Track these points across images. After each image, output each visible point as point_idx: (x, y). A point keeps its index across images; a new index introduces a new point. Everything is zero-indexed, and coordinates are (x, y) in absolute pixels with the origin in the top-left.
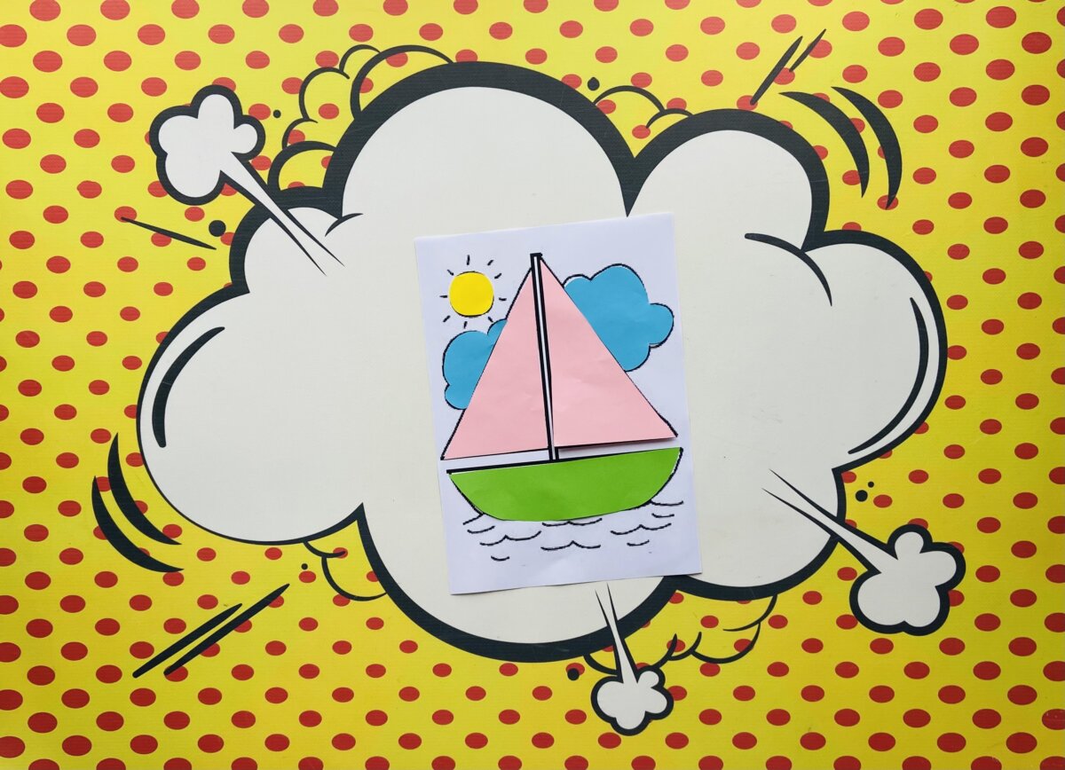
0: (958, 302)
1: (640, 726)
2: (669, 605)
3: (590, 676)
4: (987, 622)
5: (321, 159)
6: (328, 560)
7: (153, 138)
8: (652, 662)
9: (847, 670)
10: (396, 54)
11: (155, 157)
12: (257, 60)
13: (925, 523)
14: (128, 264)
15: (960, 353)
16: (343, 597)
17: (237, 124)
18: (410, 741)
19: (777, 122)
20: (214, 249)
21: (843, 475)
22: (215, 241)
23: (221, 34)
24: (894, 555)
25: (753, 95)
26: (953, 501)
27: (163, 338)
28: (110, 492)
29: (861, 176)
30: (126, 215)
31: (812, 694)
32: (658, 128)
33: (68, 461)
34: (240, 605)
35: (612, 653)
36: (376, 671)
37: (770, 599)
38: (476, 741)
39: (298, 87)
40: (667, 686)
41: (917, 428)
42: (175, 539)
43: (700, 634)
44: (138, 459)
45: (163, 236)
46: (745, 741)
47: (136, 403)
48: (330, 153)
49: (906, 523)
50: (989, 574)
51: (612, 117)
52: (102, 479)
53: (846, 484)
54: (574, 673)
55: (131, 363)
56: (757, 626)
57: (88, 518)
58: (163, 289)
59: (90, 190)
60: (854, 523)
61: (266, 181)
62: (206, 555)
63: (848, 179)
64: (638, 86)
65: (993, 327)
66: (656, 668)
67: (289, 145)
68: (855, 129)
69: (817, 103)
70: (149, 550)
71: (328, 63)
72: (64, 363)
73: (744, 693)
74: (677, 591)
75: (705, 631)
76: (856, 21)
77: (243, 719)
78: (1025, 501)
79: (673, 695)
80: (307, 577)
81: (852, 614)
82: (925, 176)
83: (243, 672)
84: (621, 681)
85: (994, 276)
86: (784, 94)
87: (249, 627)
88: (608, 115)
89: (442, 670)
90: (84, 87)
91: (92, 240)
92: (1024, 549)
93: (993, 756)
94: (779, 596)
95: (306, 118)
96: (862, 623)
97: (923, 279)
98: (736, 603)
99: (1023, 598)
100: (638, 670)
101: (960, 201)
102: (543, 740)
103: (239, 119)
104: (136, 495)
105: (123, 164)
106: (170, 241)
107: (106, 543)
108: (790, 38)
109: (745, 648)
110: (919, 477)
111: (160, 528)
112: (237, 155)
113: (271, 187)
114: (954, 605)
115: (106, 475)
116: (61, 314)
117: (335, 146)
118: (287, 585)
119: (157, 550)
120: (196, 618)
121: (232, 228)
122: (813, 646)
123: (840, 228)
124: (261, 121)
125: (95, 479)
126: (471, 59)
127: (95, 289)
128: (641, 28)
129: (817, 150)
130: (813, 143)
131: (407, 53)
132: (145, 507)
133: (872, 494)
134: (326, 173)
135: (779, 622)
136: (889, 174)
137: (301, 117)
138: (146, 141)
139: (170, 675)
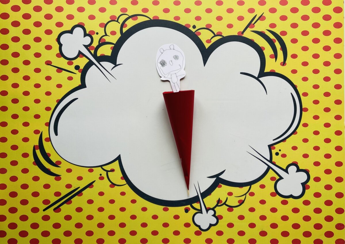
0: (305, 94)
1: (208, 228)
2: (217, 188)
3: (192, 212)
4: (317, 195)
5: (110, 47)
6: (108, 173)
7: (58, 40)
8: (212, 207)
9: (274, 210)
10: (134, 17)
11: (59, 46)
12: (92, 17)
13: (297, 163)
14: (48, 78)
15: (306, 110)
16: (113, 185)
18: (133, 233)
19: (250, 39)
20: (76, 74)
21: (271, 147)
22: (76, 71)
23: (81, 10)
25: (242, 31)
26: (306, 156)
27: (58, 101)
28: (39, 150)
29: (275, 56)
30: (49, 63)
31: (263, 218)
32: (214, 40)
33: (26, 140)
34: (79, 187)
35: (199, 204)
36: (123, 209)
37: (249, 186)
38: (155, 233)
39: (104, 26)
40: (217, 215)
41: (294, 133)
42: (59, 166)
43: (227, 198)
44: (49, 140)
45: (60, 70)
46: (241, 233)
47: (49, 122)
48: (113, 46)
49: (291, 163)
50: (317, 179)
51: (200, 37)
52: (37, 146)
53: (272, 150)
54: (187, 211)
55: (48, 109)
56: (245, 196)
57: (31, 158)
58: (59, 86)
59: (38, 55)
60: (275, 163)
61: (93, 53)
62: (69, 171)
63: (271, 57)
64: (208, 28)
65: (316, 102)
66: (213, 209)
67: (100, 43)
68: (273, 42)
69: (262, 34)
70: (50, 169)
71: (113, 19)
72: (26, 109)
73: (241, 218)
74: (220, 184)
75: (229, 197)
76: (273, 10)
77: (79, 226)
78: (328, 156)
79: (219, 218)
80: (101, 178)
81: (275, 191)
82: (294, 56)
83: (79, 210)
84: (202, 213)
85: (316, 87)
86: (251, 31)
87: (82, 194)
88: (199, 36)
89: (144, 209)
90: (38, 24)
91: (37, 70)
92: (328, 172)
93: (320, 239)
94: (252, 186)
95: (106, 35)
96: (278, 195)
97: (295, 87)
98: (238, 188)
99: (328, 187)
100: (207, 210)
101: (305, 64)
102: (176, 233)
103: (85, 35)
104: (47, 151)
105: (49, 48)
106: (62, 71)
107: (37, 166)
108: (253, 15)
109: (241, 202)
110: (295, 148)
111: (54, 162)
112: (84, 45)
113: (95, 56)
114: (307, 189)
115: (38, 144)
116: (26, 93)
117: (115, 43)
118: (95, 181)
119: (53, 169)
120: (65, 191)
121: (82, 67)
122: (263, 202)
123: (269, 71)
124: (93, 36)
125: (34, 145)
126: (157, 19)
127: (37, 86)
128: (209, 11)
129: (262, 48)
130: (260, 46)
131: (138, 16)
132: (50, 155)
133: (280, 153)
134: (112, 52)
135: (252, 194)
136: (283, 56)
137: (105, 34)
138: (56, 41)
139: (55, 210)
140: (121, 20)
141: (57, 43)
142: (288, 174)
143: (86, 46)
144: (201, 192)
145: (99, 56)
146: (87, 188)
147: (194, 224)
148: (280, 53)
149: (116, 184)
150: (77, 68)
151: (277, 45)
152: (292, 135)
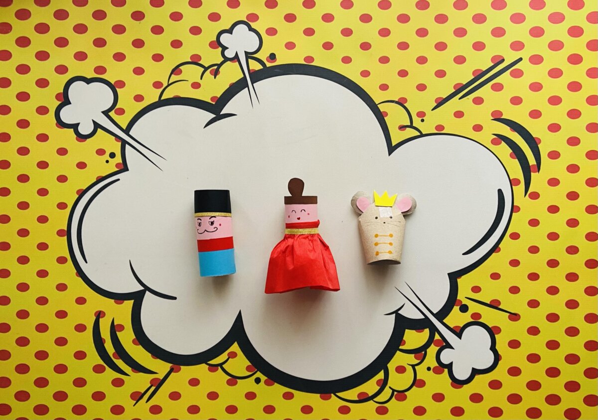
0: (61, 260)
1: (235, 27)
2: (219, 96)
3: (263, 55)
4: (42, 83)
5: (406, 344)
6: (409, 124)
7: (497, 358)
8: (229, 63)
9: (119, 57)
10: (364, 398)
11: (497, 348)
12: (438, 397)
13: (77, 139)
14: (514, 290)
15: (60, 233)
16: (401, 103)
17: (451, 364)
18: (366, 18)
19: (159, 358)
20: (466, 298)
21: (123, 167)
22: (465, 302)
23: (457, 411)
24: (94, 121)
25: (173, 374)
26: (62, 152)
27: (497, 249)
28: (530, 165)
29: (115, 329)
30: (514, 317)
31: (138, 43)
32: (223, 357)
33: (554, 182)
34: (460, 99)
35: (251, 68)
36: (384, 60)
37: (162, 98)
38: (328, 18)
39: (418, 383)
40: (220, 49)
41: (82, 193)
42: (495, 137)
43: (201, 79)
44: (513, 182)
45: (494, 305)
46: (176, 17)
47: (514, 214)
48: (401, 347)
49: (88, 140)
50: (42, 110)
51: (248, 363)
52: (534, 172)
53: (121, 162)
54: (272, 57)
55: (515, 236)
56: (170, 82)
57: (544, 150)
58: (495, 276)
59: (534, 331)
60: (116, 140)
61: (436, 333)
62: (478, 128)
63: (121, 328)
64: (234, 379)
65: (43, 246)
66: (226, 59)
67: (423, 352)
68: (118, 354)
69: (138, 368)
70: (510, 130)
71: (400, 395)
72: (553, 236)
73: (176, 44)
74: (214, 103)
75: (198, 80)
76: (117, 410)
77: (461, 32)
78: (23, 151)
79: (217, 43)
80: (421, 115)
81: (117, 89)
82: (80, 328)
83: (460, 60)
84: (246, 53)
85: (42, 274)
86: (156, 373)
87: (455, 87)
88: (250, 364)
89: (347, 60)
90: (534, 386)
91: (533, 304)
92: (23, 124)
93: (38, 7)
95: (413, 366)
96: (111, 84)
97: (80, 273)
98: (182, 96)
99: (23, 97)
100: (236, 58)
101: (62, 314)
102: (290, 18)
103: (450, 366)
104: (516, 162)
105: (514, 344)
106: (491, 302)
107: (534, 136)
108: (153, 402)
109: (176, 70)
110: (81, 165)
111: (503, 143)
112: (452, 348)
113: (434, 330)
114: (60, 93)
115: (534, 175)
116: (553, 263)
117: (398, 352)
118: (432, 110)
119: (506, 131)
120: (485, 92)
121: (456, 309)
122: (139, 71)
123: (125, 302)
124: (438, 365)
125: (539, 172)
126: (323, 395)
127: (534, 277)
128: (232, 410)
129: (138, 343)
130: (140, 347)
131: (357, 399)
132: (511, 156)
133: (107, 156)
134: (403, 337)
135: (157, 85)
136: (99, 329)
137: (416, 367)
138: (501, 356)
139: (501, 59)
140: (387, 393)
141: (500, 353)
142: (93, 120)
143: (449, 346)
144: (247, 89)
145: (425, 330)
146: (445, 98)
147: (260, 34)
148: (105, 334)
149: (396, 104)
150: (464, 308)
151: (110, 349)
152: (86, 189)
